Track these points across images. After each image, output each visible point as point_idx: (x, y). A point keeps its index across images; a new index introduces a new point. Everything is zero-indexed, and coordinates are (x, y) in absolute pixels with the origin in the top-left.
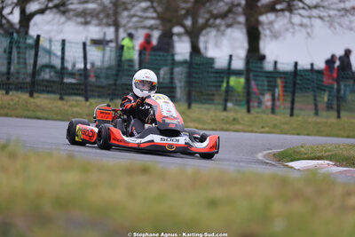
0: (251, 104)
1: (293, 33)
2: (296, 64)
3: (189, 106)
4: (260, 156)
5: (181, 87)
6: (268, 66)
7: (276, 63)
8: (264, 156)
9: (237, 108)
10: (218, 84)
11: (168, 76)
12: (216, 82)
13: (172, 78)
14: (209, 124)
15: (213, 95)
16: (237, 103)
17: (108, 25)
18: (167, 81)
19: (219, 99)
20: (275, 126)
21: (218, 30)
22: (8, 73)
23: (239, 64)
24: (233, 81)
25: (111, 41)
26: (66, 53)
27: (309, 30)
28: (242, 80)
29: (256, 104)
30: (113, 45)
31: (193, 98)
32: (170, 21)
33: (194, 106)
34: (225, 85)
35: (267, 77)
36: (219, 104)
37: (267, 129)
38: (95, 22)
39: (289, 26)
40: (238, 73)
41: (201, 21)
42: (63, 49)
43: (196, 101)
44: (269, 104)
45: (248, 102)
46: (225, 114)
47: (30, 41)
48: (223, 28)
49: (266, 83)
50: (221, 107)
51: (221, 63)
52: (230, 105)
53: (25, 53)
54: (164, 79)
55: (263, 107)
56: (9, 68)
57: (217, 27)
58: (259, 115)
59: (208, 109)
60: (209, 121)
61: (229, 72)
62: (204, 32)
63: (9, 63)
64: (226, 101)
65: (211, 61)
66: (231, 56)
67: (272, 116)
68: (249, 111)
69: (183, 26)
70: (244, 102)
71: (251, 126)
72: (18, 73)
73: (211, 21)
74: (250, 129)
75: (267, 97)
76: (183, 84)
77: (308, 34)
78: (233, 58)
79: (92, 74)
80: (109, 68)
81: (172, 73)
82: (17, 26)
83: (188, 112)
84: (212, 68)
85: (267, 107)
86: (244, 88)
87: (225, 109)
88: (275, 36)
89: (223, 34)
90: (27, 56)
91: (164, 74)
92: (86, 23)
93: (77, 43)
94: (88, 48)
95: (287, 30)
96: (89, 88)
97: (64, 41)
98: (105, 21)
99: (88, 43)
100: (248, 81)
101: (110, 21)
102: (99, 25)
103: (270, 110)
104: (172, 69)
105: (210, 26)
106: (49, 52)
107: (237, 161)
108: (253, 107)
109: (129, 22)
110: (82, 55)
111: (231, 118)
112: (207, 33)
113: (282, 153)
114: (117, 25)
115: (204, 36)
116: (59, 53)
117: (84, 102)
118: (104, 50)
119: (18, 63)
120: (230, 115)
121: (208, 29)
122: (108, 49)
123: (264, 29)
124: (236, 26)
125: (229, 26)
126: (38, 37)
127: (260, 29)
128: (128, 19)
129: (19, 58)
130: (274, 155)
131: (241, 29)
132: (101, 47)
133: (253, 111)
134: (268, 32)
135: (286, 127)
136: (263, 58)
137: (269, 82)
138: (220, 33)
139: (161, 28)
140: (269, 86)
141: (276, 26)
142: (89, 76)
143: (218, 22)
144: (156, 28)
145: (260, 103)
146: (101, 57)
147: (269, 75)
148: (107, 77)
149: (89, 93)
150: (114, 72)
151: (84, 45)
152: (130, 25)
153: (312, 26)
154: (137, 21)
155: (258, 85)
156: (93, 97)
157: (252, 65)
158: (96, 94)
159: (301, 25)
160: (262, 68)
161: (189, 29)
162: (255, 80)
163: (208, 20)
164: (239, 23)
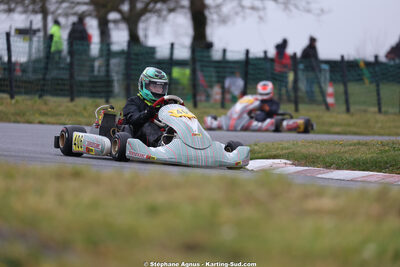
0: (198, 98)
1: (244, 18)
2: (247, 52)
5: (118, 80)
6: (216, 55)
7: (224, 51)
11: (103, 69)
13: (108, 71)
17: (35, 12)
18: (103, 73)
21: (159, 16)
23: (183, 53)
24: (176, 72)
25: (38, 30)
27: (261, 13)
28: (187, 71)
29: (203, 98)
30: (41, 34)
31: (132, 92)
32: (104, 6)
35: (216, 67)
38: (20, 9)
39: (239, 9)
40: (182, 63)
41: (140, 6)
44: (218, 97)
45: (194, 96)
48: (164, 13)
49: (214, 74)
51: (163, 53)
54: (99, 71)
55: (212, 101)
57: (158, 12)
58: (207, 110)
61: (171, 62)
62: (143, 18)
65: (152, 50)
66: (172, 45)
67: (221, 110)
68: (195, 105)
69: (120, 11)
70: (190, 96)
73: (151, 6)
75: (216, 91)
76: (121, 77)
77: (261, 18)
78: (176, 46)
79: (18, 68)
80: (37, 61)
81: (108, 65)
84: (153, 58)
85: (216, 100)
86: (190, 80)
88: (224, 21)
89: (165, 19)
91: (100, 67)
92: (10, 11)
94: (12, 39)
95: (237, 14)
96: (14, 84)
98: (31, 7)
99: (13, 33)
100: (194, 72)
101: (38, 7)
102: (25, 12)
103: (219, 106)
104: (108, 61)
105: (150, 11)
108: (201, 101)
109: (58, 8)
110: (5, 47)
112: (147, 20)
114: (44, 12)
115: (144, 22)
117: (9, 100)
118: (31, 40)
121: (148, 15)
122: (35, 39)
123: (211, 13)
124: (179, 10)
125: (171, 10)
127: (207, 13)
128: (57, 5)
132: (27, 37)
133: (200, 105)
134: (214, 17)
136: (210, 46)
137: (218, 72)
138: (161, 19)
139: (94, 13)
140: (218, 77)
141: (225, 9)
142: (14, 70)
143: (159, 6)
144: (90, 15)
145: (208, 96)
146: (27, 49)
147: (217, 65)
148: (35, 71)
149: (15, 89)
150: (42, 65)
151: (8, 35)
152: (59, 11)
153: (264, 9)
154: (67, 8)
155: (205, 76)
156: (19, 93)
157: (198, 54)
158: (23, 90)
159: (253, 8)
160: (209, 57)
161: (126, 15)
162: (202, 71)
163: (148, 4)
164: (183, 7)
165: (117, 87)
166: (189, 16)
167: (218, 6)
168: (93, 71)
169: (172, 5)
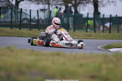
0: (96, 29)
1: (110, 5)
2: (111, 15)
3: (74, 31)
4: (99, 47)
5: (71, 24)
6: (101, 16)
7: (104, 15)
8: (101, 47)
9: (91, 31)
10: (84, 23)
11: (67, 21)
12: (84, 22)
13: (68, 22)
14: (81, 37)
15: (83, 27)
16: (91, 29)
17: (46, 4)
18: (67, 22)
19: (85, 28)
20: (104, 37)
21: (84, 4)
22: (11, 21)
23: (91, 16)
24: (89, 22)
25: (47, 9)
26: (31, 14)
27: (115, 3)
28: (92, 21)
29: (97, 29)
30: (48, 11)
31: (76, 28)
32: (67, 2)
33: (76, 31)
34: (86, 23)
35: (101, 20)
36: (84, 30)
37: (101, 38)
38: (41, 3)
39: (108, 2)
40: (91, 19)
41: (78, 2)
42: (30, 13)
43: (76, 29)
44: (102, 29)
45: (95, 29)
46: (87, 33)
47: (19, 11)
48: (85, 4)
49: (101, 22)
50: (85, 31)
51: (85, 16)
52: (88, 30)
53: (17, 15)
54: (65, 22)
55: (100, 30)
56: (12, 20)
57: (83, 3)
58: (99, 33)
59: (81, 32)
60: (81, 36)
61: (88, 19)
62: (79, 5)
63: (12, 18)
64: (87, 29)
65: (82, 15)
66: (88, 13)
67: (103, 33)
68: (95, 32)
69: (72, 3)
70: (93, 29)
71: (96, 37)
72: (15, 22)
73: (81, 1)
74: (96, 38)
75: (101, 27)
76: (72, 23)
77: (115, 5)
78: (89, 14)
79: (41, 21)
80: (46, 19)
81: (68, 20)
82: (15, 5)
83: (74, 33)
84: (82, 17)
85: (101, 30)
86: (93, 24)
87: (87, 31)
88: (104, 6)
89: (85, 6)
90: (18, 15)
91: (66, 20)
92: (38, 4)
93: (35, 11)
95: (108, 4)
96: (39, 26)
97: (30, 10)
98: (45, 3)
99: (39, 10)
100: (94, 22)
101: (47, 3)
102: (43, 4)
103: (102, 32)
104: (68, 18)
105: (81, 3)
106: (26, 14)
107: (91, 49)
108: (97, 30)
109: (53, 3)
110: (37, 15)
111: (89, 35)
113: (107, 46)
114: (49, 4)
115: (79, 6)
116: (29, 14)
117: (38, 31)
118: (45, 13)
119: (15, 18)
120: (89, 33)
121: (80, 4)
122: (46, 12)
123: (99, 4)
124: (90, 3)
125: (87, 3)
126: (21, 9)
127: (98, 3)
128: (52, 2)
129: (15, 16)
130: (104, 47)
131: (92, 4)
132: (43, 12)
133: (96, 32)
134: (101, 5)
135: (108, 37)
136: (99, 13)
137: (102, 22)
138: (84, 6)
139: (64, 4)
140: (102, 23)
141: (104, 2)
142: (40, 22)
143: (84, 1)
144: (63, 5)
145: (99, 29)
146: (43, 15)
147: (102, 19)
148: (46, 22)
149: (40, 28)
150: (48, 20)
151: (38, 11)
152: (53, 4)
153: (116, 2)
154: (56, 2)
155: (98, 23)
156: (41, 29)
157: (95, 16)
158: (42, 28)
159: (112, 2)
160: (99, 17)
161: (74, 5)
162: (97, 21)
163: (80, 1)
164: (91, 2)
165: (71, 26)
166: (93, 4)
167: (102, 1)
168: (64, 22)
169: (87, 1)
